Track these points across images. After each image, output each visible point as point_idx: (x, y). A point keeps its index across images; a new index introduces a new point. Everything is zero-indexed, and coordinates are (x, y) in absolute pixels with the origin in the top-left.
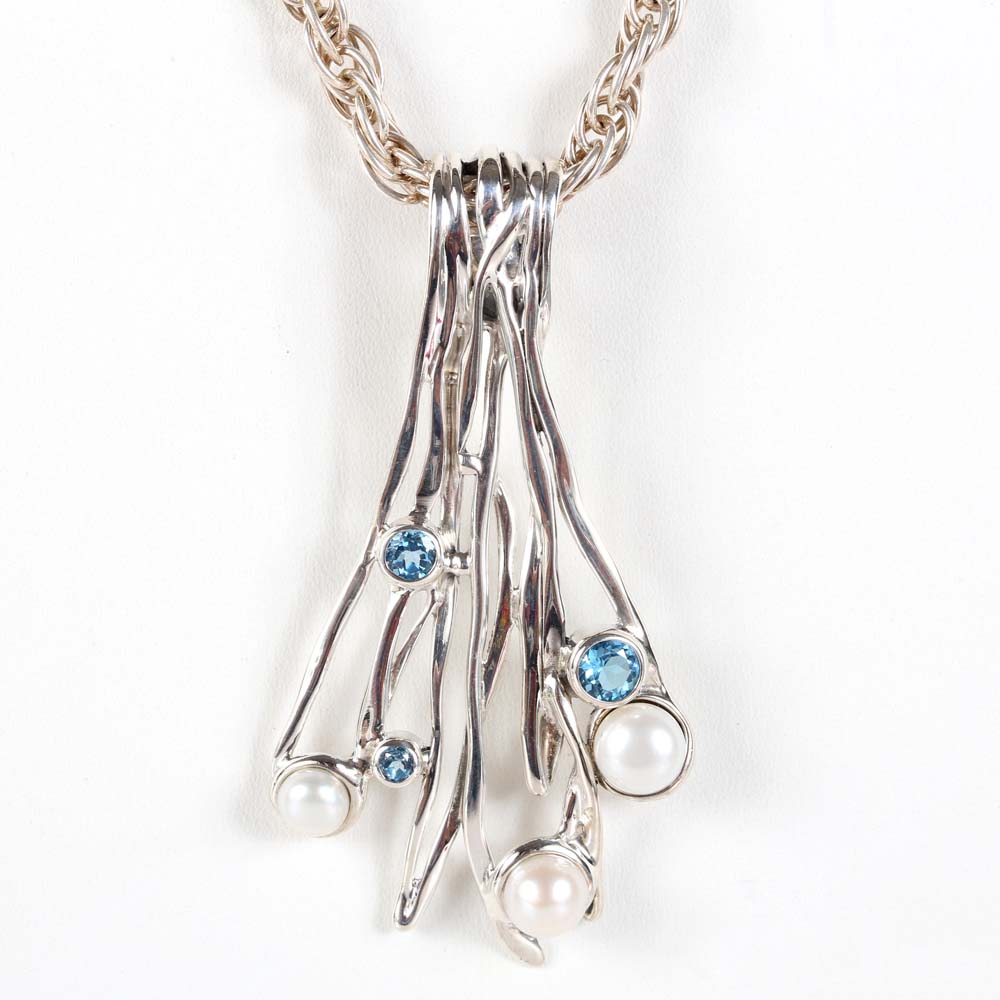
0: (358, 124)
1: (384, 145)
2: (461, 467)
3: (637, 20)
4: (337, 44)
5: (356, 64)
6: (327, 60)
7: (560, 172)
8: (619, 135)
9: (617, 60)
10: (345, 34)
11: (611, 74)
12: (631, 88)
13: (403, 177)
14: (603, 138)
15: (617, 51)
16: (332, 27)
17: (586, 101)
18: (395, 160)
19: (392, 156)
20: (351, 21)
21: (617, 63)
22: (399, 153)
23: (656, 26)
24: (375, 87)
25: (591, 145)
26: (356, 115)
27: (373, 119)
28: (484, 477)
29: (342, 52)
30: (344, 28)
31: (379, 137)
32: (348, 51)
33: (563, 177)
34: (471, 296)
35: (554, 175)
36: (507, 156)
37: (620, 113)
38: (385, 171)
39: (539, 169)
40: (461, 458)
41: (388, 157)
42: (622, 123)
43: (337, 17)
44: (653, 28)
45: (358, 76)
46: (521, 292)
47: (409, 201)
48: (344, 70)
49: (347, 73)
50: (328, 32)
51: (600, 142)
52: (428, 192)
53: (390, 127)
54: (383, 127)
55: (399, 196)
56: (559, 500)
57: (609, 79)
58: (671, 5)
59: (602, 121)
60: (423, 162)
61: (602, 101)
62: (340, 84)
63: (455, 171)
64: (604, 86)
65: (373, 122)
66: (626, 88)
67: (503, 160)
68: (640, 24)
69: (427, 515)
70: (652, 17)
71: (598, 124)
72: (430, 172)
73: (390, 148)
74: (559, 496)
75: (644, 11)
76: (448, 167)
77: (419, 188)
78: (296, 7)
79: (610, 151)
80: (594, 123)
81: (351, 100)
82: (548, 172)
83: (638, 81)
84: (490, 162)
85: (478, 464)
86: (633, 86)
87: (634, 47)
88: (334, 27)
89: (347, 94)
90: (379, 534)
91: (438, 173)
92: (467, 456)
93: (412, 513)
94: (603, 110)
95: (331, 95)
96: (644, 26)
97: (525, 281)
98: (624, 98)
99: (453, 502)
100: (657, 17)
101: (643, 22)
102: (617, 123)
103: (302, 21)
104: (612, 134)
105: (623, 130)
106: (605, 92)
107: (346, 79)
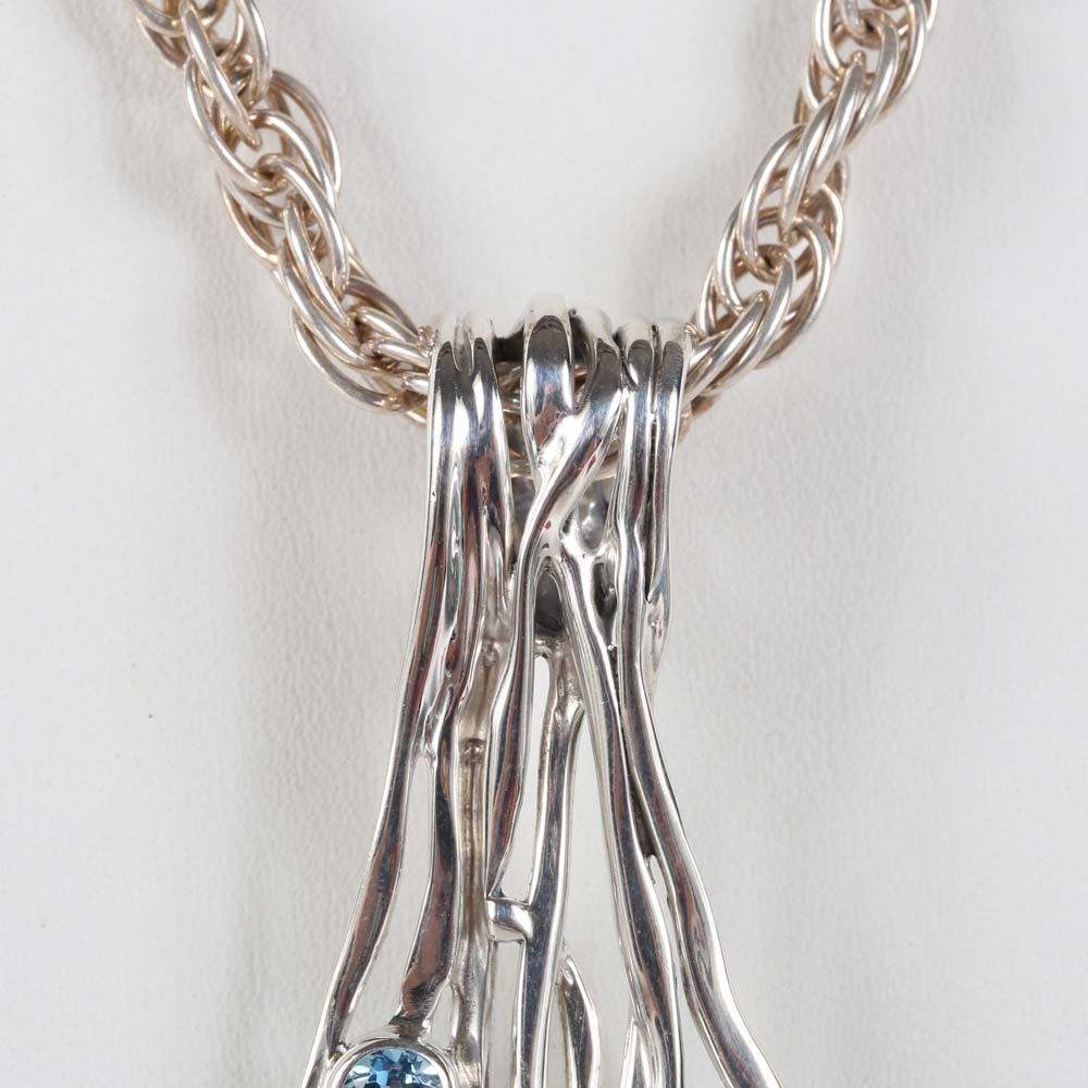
0: (289, 259)
1: (340, 299)
2: (492, 927)
3: (836, 64)
4: (249, 108)
5: (287, 145)
6: (230, 139)
7: (687, 344)
8: (800, 286)
9: (795, 139)
10: (264, 89)
11: (783, 166)
12: (822, 194)
13: (377, 358)
14: (770, 289)
15: (796, 121)
16: (239, 73)
17: (736, 215)
18: (362, 332)
19: (358, 322)
20: (274, 64)
21: (794, 143)
22: (370, 318)
23: (871, 76)
24: (324, 187)
25: (745, 304)
26: (286, 241)
27: (320, 248)
28: (536, 947)
29: (260, 123)
30: (263, 79)
31: (330, 283)
32: (272, 120)
33: (692, 358)
34: (511, 585)
35: (674, 349)
36: (581, 314)
37: (804, 244)
38: (344, 349)
39: (646, 335)
40: (491, 907)
41: (349, 322)
42: (806, 263)
43: (249, 58)
44: (863, 80)
45: (291, 165)
46: (610, 576)
47: (389, 407)
48: (263, 159)
49: (269, 162)
50: (233, 82)
51: (765, 294)
52: (424, 385)
53: (353, 270)
54: (339, 268)
55: (370, 397)
56: (687, 992)
57: (779, 175)
58: (902, 38)
59: (769, 256)
60: (416, 332)
61: (767, 218)
62: (254, 182)
63: (480, 343)
64: (770, 189)
65: (319, 257)
66: (813, 190)
67: (575, 322)
68: (841, 71)
69: (425, 1023)
70: (864, 56)
71: (761, 261)
72: (431, 349)
73: (353, 309)
74: (686, 984)
75: (849, 47)
76: (466, 335)
77: (410, 379)
78: (167, 35)
79: (782, 314)
80: (751, 260)
81: (275, 214)
82: (663, 342)
83: (836, 181)
84: (547, 324)
85: (524, 919)
86: (828, 190)
87: (829, 112)
88: (245, 75)
89: (269, 205)
90: (328, 1062)
91: (446, 349)
92: (504, 904)
93: (396, 1020)
94: (769, 236)
95: (237, 206)
96: (849, 71)
97: (618, 554)
98: (812, 212)
99: (475, 1000)
100: (873, 59)
101: (845, 66)
102: (798, 262)
103: (179, 63)
104: (787, 281)
105: (809, 277)
106: (773, 201)
107: (268, 174)
